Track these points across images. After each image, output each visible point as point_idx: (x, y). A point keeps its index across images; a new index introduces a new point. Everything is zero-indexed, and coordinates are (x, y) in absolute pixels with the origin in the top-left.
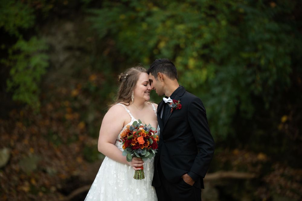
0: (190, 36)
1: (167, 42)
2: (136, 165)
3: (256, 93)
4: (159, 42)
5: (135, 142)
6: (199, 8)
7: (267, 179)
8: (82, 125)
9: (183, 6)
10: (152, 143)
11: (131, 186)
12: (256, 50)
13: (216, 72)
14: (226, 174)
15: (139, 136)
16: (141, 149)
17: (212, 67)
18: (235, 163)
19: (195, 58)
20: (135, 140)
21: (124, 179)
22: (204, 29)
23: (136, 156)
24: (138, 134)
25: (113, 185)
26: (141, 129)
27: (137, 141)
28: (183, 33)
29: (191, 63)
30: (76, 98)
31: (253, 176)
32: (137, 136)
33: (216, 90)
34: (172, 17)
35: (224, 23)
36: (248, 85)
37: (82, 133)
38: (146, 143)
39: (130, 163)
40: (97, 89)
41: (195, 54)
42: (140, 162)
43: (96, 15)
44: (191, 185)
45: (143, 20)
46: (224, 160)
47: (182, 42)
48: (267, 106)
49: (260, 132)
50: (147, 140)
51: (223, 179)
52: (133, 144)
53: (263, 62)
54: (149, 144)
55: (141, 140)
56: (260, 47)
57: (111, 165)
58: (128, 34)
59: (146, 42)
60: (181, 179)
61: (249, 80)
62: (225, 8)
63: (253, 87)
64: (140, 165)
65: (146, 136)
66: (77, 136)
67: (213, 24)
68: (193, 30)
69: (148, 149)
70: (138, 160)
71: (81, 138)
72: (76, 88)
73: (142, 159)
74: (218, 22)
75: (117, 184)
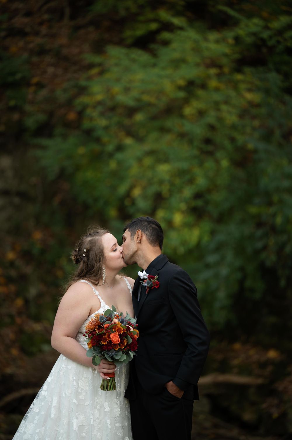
0: (178, 181)
1: (144, 188)
2: (105, 371)
3: (268, 263)
4: (132, 187)
5: (107, 340)
6: (191, 142)
7: (280, 386)
8: (19, 302)
9: (168, 137)
10: (130, 343)
11: (96, 398)
12: (270, 204)
13: (213, 233)
14: (221, 378)
15: (113, 332)
16: (114, 349)
17: (206, 225)
18: (236, 362)
19: (183, 212)
20: (106, 336)
21: (87, 388)
22: (197, 171)
23: (107, 359)
24: (112, 328)
25: (70, 396)
26: (116, 320)
27: (110, 338)
28: (167, 177)
29: (178, 218)
30: (12, 264)
31: (260, 381)
32: (110, 332)
33: (211, 259)
34: (151, 153)
35: (225, 163)
36: (257, 252)
37: (20, 313)
38: (122, 342)
39: (96, 367)
40: (43, 252)
41: (183, 206)
42: (112, 367)
43: (43, 148)
44: (178, 396)
45: (111, 155)
46: (220, 357)
47: (165, 189)
48: (283, 283)
49: (272, 320)
50: (124, 338)
51: (217, 385)
52: (105, 342)
53: (279, 220)
54: (126, 343)
55: (115, 338)
56: (275, 198)
57: (69, 367)
58: (89, 174)
59: (114, 188)
60: (165, 389)
61: (259, 245)
62: (227, 143)
63: (263, 255)
64: (110, 371)
65: (122, 332)
66: (11, 317)
67: (209, 164)
68: (181, 173)
69: (124, 350)
70: (108, 364)
71: (18, 320)
72: (13, 249)
73: (114, 363)
74: (217, 162)
75: (77, 394)
